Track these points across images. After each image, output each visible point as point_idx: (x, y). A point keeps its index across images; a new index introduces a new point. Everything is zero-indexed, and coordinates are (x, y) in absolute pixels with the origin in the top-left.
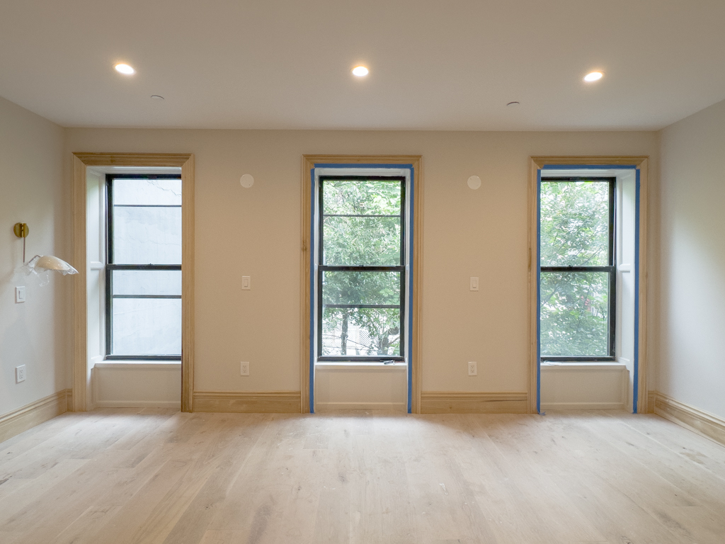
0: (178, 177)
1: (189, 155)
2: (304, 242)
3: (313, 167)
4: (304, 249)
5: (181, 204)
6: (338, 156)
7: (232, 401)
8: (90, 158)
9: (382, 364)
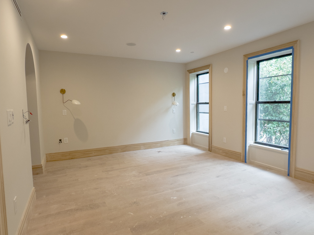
0: (208, 73)
1: (210, 65)
2: (243, 92)
3: (247, 59)
4: (244, 95)
5: (208, 82)
6: (257, 52)
7: (221, 151)
8: (190, 71)
9: (280, 149)
